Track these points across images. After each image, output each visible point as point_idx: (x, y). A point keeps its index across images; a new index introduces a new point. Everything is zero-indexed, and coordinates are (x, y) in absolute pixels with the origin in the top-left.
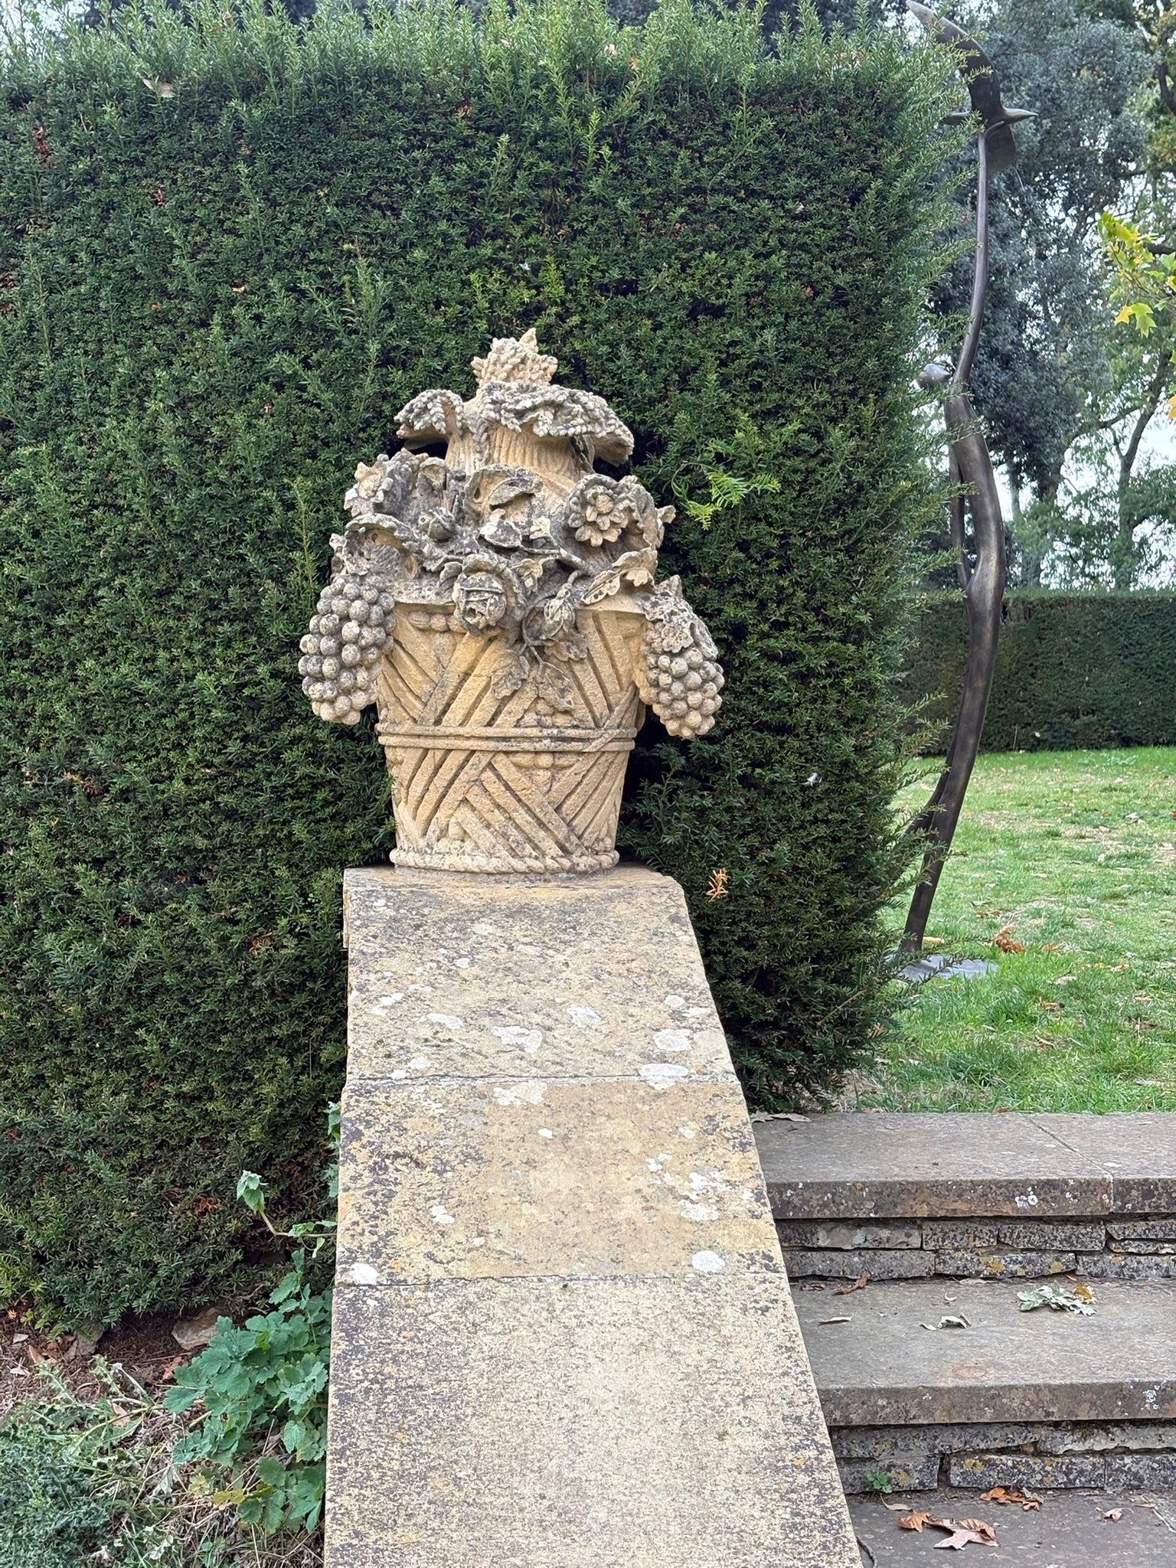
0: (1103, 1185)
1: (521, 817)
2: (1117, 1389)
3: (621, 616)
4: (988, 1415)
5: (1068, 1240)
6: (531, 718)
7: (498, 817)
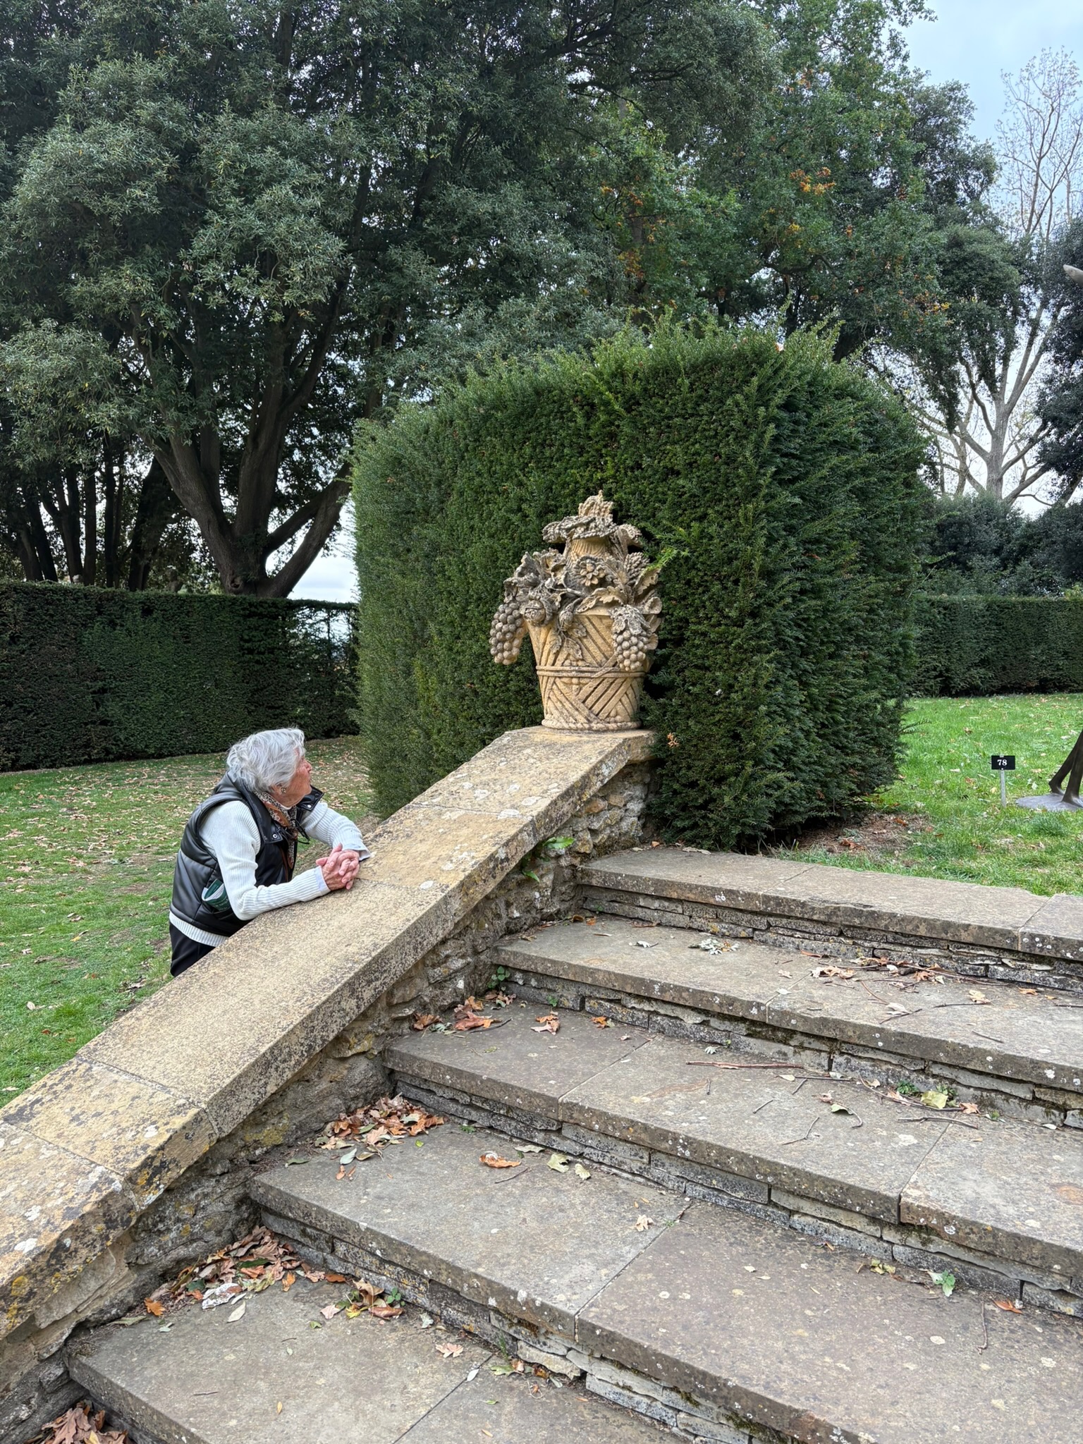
0: (756, 896)
1: (567, 705)
2: (642, 981)
3: (601, 618)
4: (590, 981)
5: (749, 921)
6: (567, 662)
7: (559, 705)
